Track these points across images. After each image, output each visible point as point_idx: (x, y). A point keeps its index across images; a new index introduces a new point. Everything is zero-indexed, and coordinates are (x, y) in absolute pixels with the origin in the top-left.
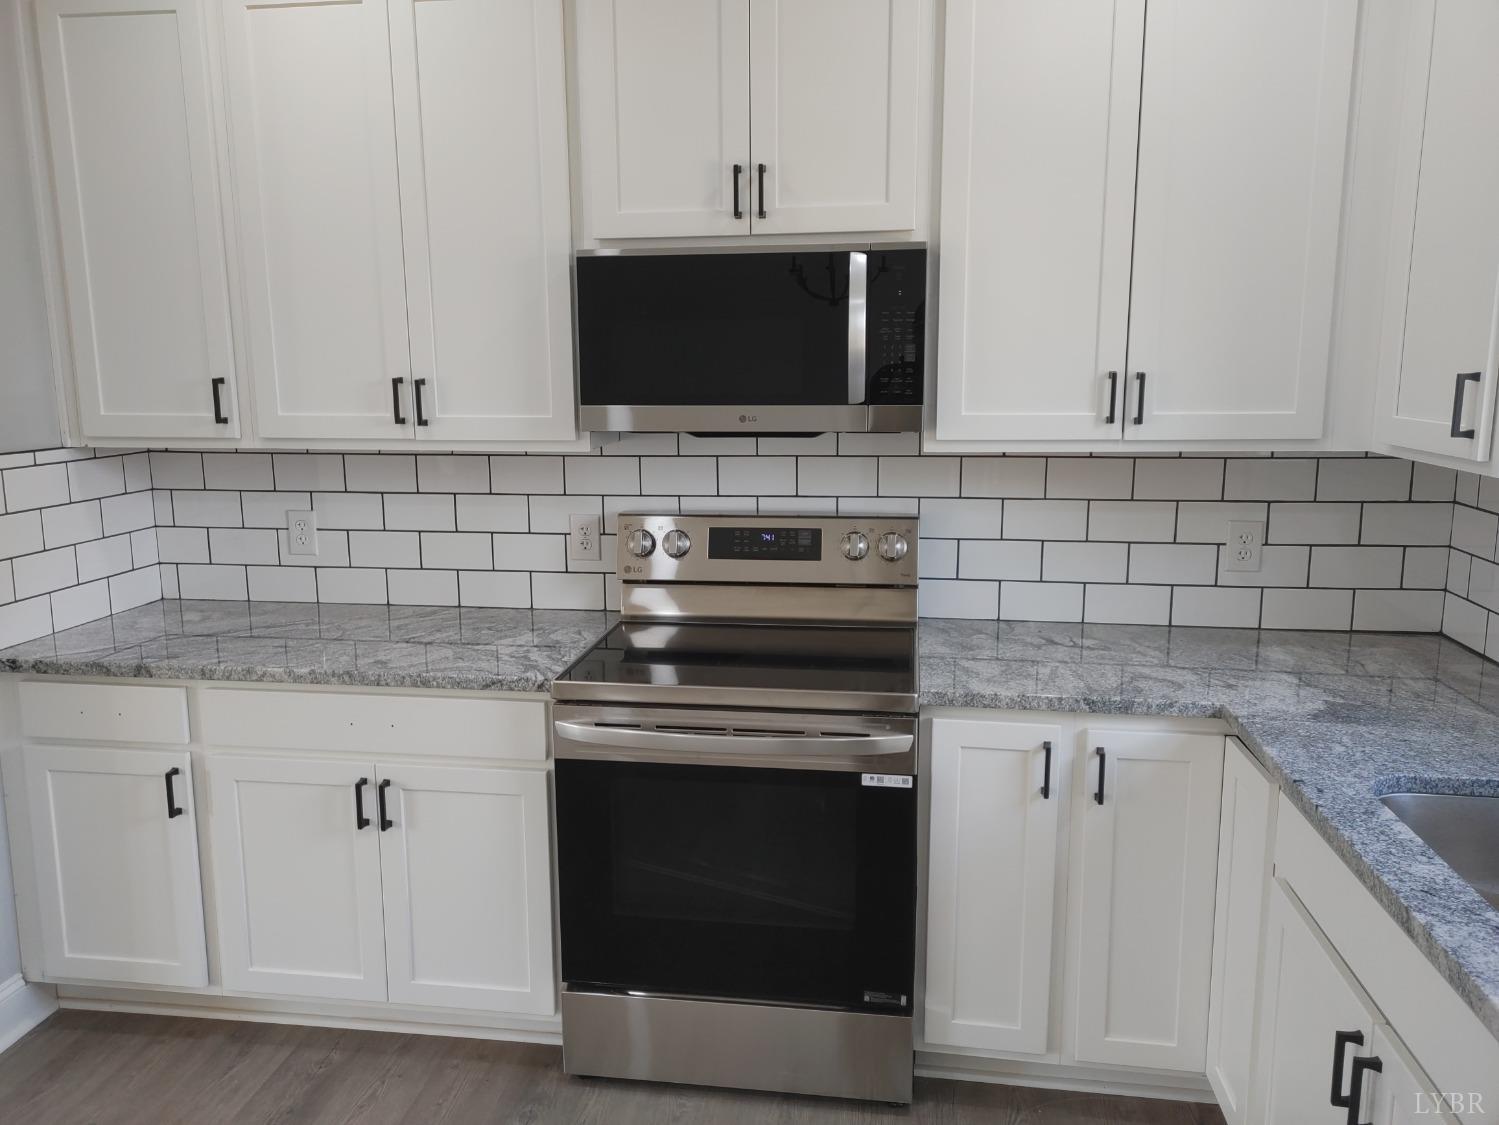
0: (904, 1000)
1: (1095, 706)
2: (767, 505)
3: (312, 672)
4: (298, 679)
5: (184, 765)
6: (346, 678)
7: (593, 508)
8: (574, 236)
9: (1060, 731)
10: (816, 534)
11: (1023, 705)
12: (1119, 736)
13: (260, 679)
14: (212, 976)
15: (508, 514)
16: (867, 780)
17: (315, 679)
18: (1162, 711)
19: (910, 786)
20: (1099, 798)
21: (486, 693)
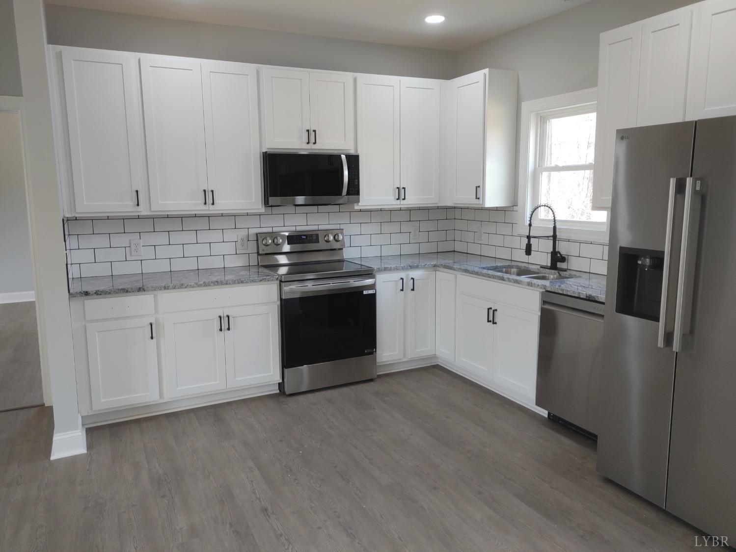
0: (374, 350)
1: (412, 267)
2: (299, 229)
3: (204, 282)
4: (199, 286)
5: (153, 321)
6: (216, 283)
7: (245, 232)
8: (261, 147)
9: (402, 274)
10: (317, 235)
11: (397, 269)
12: (416, 274)
13: (186, 287)
14: (161, 396)
15: (216, 236)
16: (365, 292)
17: (206, 285)
18: (424, 267)
19: (374, 292)
20: (413, 290)
21: (262, 283)
